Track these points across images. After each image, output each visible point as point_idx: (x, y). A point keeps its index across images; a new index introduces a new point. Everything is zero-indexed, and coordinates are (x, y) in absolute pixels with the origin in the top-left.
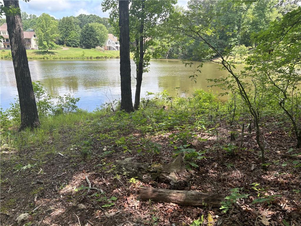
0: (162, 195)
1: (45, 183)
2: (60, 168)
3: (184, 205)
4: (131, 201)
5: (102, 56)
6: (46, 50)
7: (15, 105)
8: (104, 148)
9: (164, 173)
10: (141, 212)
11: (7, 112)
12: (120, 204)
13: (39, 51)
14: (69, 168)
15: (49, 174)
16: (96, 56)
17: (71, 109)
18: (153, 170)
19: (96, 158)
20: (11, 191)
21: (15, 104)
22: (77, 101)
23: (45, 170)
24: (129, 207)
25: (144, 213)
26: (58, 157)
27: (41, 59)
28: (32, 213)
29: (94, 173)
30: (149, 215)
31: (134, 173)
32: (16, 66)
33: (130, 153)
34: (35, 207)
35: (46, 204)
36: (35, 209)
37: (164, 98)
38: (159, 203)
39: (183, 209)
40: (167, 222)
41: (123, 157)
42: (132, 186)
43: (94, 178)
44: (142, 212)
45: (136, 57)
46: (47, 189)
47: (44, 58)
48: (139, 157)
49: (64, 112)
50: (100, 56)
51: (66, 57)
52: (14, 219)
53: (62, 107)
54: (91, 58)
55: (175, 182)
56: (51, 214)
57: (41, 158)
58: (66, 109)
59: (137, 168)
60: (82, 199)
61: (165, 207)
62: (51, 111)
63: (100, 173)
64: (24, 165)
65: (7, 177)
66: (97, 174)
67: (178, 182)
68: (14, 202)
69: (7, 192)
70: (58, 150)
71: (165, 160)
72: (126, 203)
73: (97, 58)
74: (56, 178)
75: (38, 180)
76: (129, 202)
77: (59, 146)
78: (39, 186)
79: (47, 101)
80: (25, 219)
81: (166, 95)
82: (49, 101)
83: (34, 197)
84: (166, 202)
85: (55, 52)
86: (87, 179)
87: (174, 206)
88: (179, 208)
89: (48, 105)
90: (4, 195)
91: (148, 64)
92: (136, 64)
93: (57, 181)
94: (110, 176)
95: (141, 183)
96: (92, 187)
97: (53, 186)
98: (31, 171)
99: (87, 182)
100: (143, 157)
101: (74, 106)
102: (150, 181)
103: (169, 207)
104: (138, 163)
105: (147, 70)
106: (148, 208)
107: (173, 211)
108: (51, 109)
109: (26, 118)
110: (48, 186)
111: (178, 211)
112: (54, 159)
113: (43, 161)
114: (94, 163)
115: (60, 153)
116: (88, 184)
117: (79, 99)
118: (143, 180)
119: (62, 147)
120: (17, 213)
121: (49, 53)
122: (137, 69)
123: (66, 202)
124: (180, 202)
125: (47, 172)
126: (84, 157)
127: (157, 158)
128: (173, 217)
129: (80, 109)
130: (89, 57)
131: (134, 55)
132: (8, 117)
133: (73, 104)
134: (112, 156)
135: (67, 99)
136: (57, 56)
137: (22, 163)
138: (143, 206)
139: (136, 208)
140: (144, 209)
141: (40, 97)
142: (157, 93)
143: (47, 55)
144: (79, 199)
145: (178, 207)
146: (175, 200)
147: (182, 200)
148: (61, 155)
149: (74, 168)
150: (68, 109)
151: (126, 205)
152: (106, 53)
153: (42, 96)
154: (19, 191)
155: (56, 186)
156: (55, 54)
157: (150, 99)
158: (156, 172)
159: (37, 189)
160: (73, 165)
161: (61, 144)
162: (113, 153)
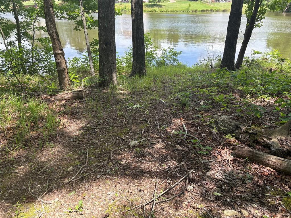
0: (260, 157)
1: (150, 122)
2: (161, 113)
3: (282, 173)
4: (224, 155)
5: (208, 9)
6: (155, 3)
7: (128, 54)
8: (201, 102)
9: (265, 137)
10: (233, 166)
11: (122, 59)
12: (214, 155)
13: (149, 4)
14: (168, 114)
15: (153, 115)
16: (201, 9)
17: (172, 62)
18: (252, 131)
19: (193, 110)
20: (125, 122)
21: (129, 52)
22: (179, 55)
23: (150, 111)
24: (222, 159)
25: (237, 168)
26: (160, 103)
27: (149, 12)
28: (140, 142)
29: (191, 122)
30: (242, 171)
31: (231, 130)
32: (134, 18)
33: (227, 111)
34: (142, 138)
35: (150, 138)
36: (142, 140)
37: (273, 59)
38: (255, 164)
39: (281, 176)
40: (261, 183)
41: (219, 114)
42: (227, 142)
43: (190, 127)
44: (235, 167)
45: (249, 9)
46: (151, 127)
47: (152, 11)
48: (237, 116)
49: (166, 64)
50: (205, 9)
51: (172, 10)
52: (128, 143)
53: (164, 60)
54: (196, 11)
55: (277, 148)
56: (154, 146)
57: (147, 101)
58: (167, 62)
59: (235, 126)
60: (179, 142)
61: (260, 169)
62: (155, 63)
63: (197, 123)
64: (135, 105)
65: (123, 111)
66: (193, 124)
67: (280, 149)
68: (127, 131)
69: (122, 122)
70: (160, 97)
71: (267, 125)
72: (220, 155)
73: (202, 11)
74: (158, 120)
75: (145, 118)
76: (222, 155)
77: (161, 94)
78: (145, 122)
79: (153, 53)
80: (135, 145)
81: (276, 55)
82: (155, 52)
83: (142, 131)
84: (262, 165)
85: (163, 5)
86: (184, 126)
87: (271, 171)
88: (277, 175)
89: (153, 57)
90: (121, 124)
91: (262, 18)
92: (247, 18)
93: (159, 123)
94: (205, 128)
95: (236, 141)
96: (188, 133)
97: (155, 125)
98: (140, 110)
99: (183, 128)
100: (241, 118)
101: (175, 59)
102: (247, 141)
103: (265, 170)
104: (236, 122)
105: (260, 25)
106: (242, 165)
107: (269, 175)
108: (155, 60)
109: (136, 66)
110: (152, 125)
111: (275, 176)
112: (157, 104)
113: (148, 104)
114: (192, 114)
115: (161, 100)
116: (185, 130)
117: (180, 53)
118: (239, 139)
119: (163, 95)
120: (130, 139)
121: (158, 6)
122: (247, 24)
123: (166, 140)
124: (279, 168)
125: (151, 113)
126: (182, 107)
127: (257, 121)
128: (267, 181)
129: (181, 62)
130: (194, 10)
131: (247, 8)
132: (122, 63)
133: (175, 57)
134: (209, 111)
135: (170, 52)
136: (164, 9)
137: (133, 102)
138: (236, 162)
139: (230, 162)
140: (237, 164)
141: (148, 48)
142: (265, 53)
143: (155, 8)
144: (177, 141)
145: (275, 173)
146: (274, 166)
147: (281, 168)
148: (163, 102)
149: (173, 114)
150: (170, 61)
151: (219, 157)
152: (212, 6)
153: (150, 47)
154: (131, 124)
155: (158, 126)
156: (162, 7)
157: (255, 59)
158: (256, 134)
159: (144, 125)
160: (173, 112)
161: (162, 92)
162: (209, 108)
